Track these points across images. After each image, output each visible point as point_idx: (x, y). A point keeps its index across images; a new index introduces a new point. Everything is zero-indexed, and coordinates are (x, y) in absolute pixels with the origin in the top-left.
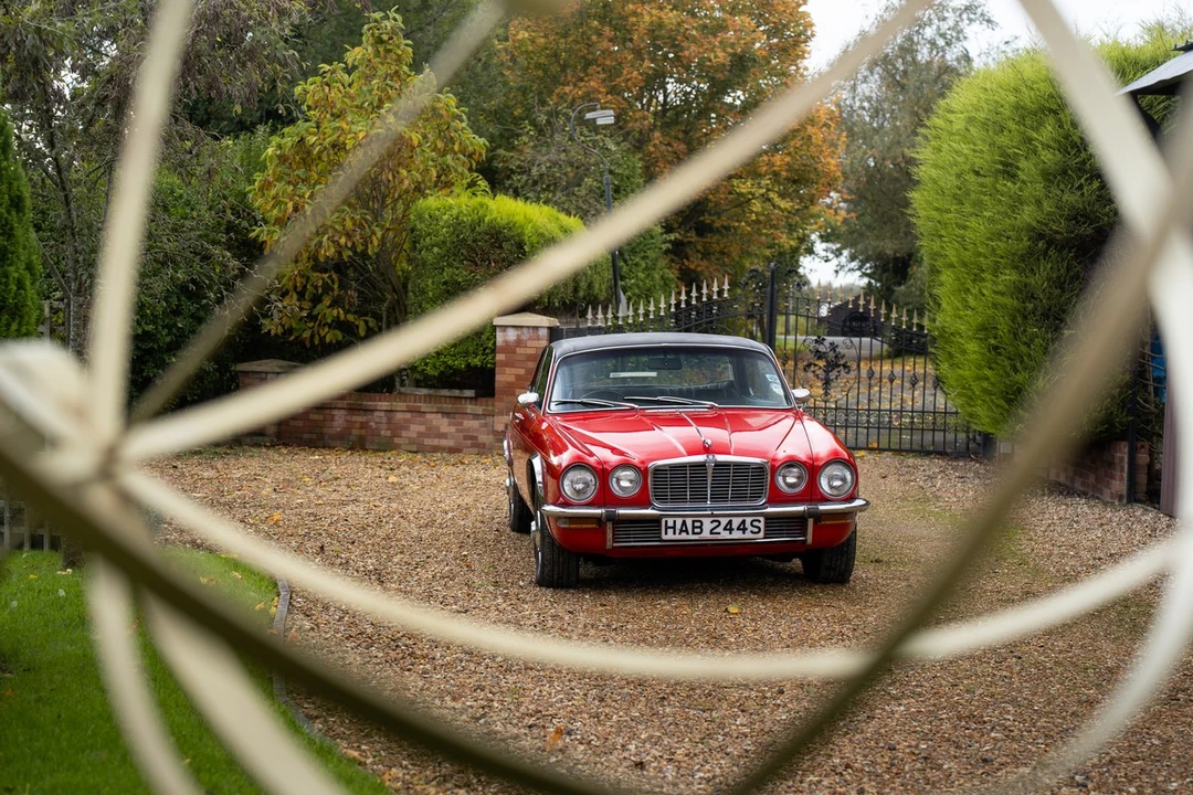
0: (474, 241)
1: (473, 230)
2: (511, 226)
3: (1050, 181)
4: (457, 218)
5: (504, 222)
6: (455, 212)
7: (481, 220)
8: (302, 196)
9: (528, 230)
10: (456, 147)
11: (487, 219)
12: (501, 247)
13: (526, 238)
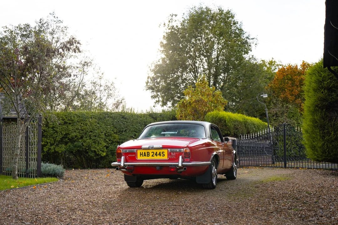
0: (216, 121)
1: (215, 119)
2: (223, 117)
3: (315, 91)
4: (213, 116)
5: (222, 116)
6: (213, 115)
7: (217, 116)
8: (183, 114)
9: (227, 118)
10: (219, 102)
11: (218, 116)
12: (221, 122)
13: (226, 120)
